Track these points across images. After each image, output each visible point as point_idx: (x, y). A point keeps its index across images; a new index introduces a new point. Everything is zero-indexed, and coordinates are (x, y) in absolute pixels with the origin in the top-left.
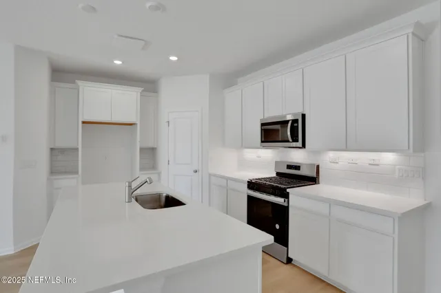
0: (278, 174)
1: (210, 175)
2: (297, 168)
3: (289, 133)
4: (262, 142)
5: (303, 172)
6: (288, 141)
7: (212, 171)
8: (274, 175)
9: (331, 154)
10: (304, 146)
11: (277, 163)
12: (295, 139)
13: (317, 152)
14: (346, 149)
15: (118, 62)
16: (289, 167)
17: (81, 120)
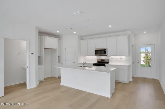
0: (98, 62)
1: (78, 63)
2: (104, 60)
3: (104, 52)
6: (104, 54)
7: (79, 62)
8: (97, 62)
9: (112, 57)
10: (107, 55)
11: (98, 59)
13: (109, 56)
14: (117, 56)
15: (58, 32)
16: (101, 60)
17: (44, 48)
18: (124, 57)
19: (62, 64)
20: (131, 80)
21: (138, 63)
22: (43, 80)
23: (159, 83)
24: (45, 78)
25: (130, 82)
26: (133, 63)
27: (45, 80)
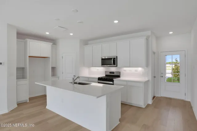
0: (106, 75)
2: (113, 73)
3: (112, 62)
4: (102, 65)
5: (115, 74)
6: (112, 65)
9: (125, 69)
10: (117, 66)
11: (106, 72)
12: (114, 64)
13: (119, 68)
14: (130, 67)
15: (48, 33)
16: (110, 73)
17: (28, 55)
18: (140, 69)
19: (59, 77)
20: (150, 102)
21: (162, 77)
22: (27, 100)
23: (191, 107)
24: (29, 98)
25: (148, 105)
26: (155, 77)
27: (29, 100)
